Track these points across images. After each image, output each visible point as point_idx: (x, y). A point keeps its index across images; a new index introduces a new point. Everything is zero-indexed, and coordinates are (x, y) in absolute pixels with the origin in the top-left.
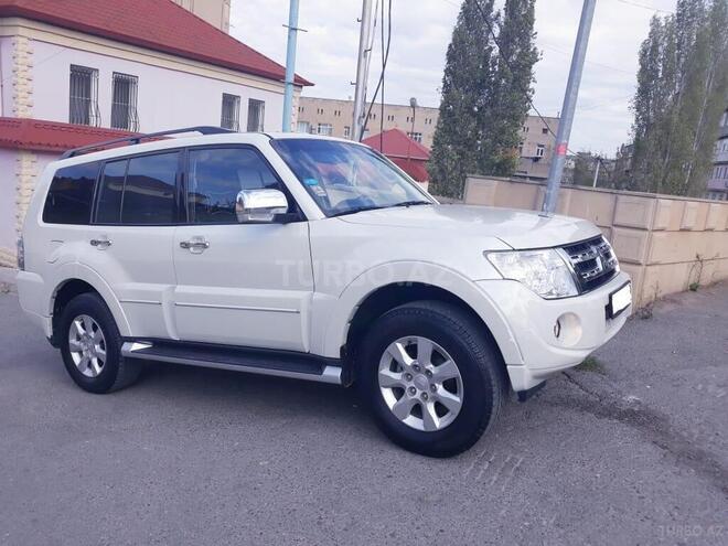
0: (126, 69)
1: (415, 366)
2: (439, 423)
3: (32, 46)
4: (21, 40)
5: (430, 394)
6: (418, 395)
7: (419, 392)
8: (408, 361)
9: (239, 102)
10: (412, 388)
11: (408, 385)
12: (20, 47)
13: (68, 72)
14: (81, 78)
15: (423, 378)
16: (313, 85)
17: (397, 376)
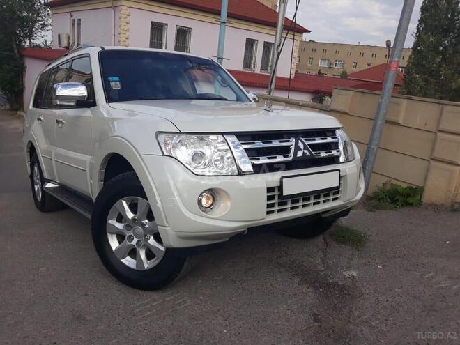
0: (184, 23)
1: (133, 219)
2: (147, 265)
3: (130, 10)
4: (124, 8)
5: (143, 242)
6: (134, 242)
7: (135, 240)
8: (130, 215)
9: (257, 44)
10: (131, 236)
11: (128, 234)
12: (123, 12)
13: (149, 26)
14: (157, 30)
15: (140, 229)
16: (310, 32)
17: (120, 226)
